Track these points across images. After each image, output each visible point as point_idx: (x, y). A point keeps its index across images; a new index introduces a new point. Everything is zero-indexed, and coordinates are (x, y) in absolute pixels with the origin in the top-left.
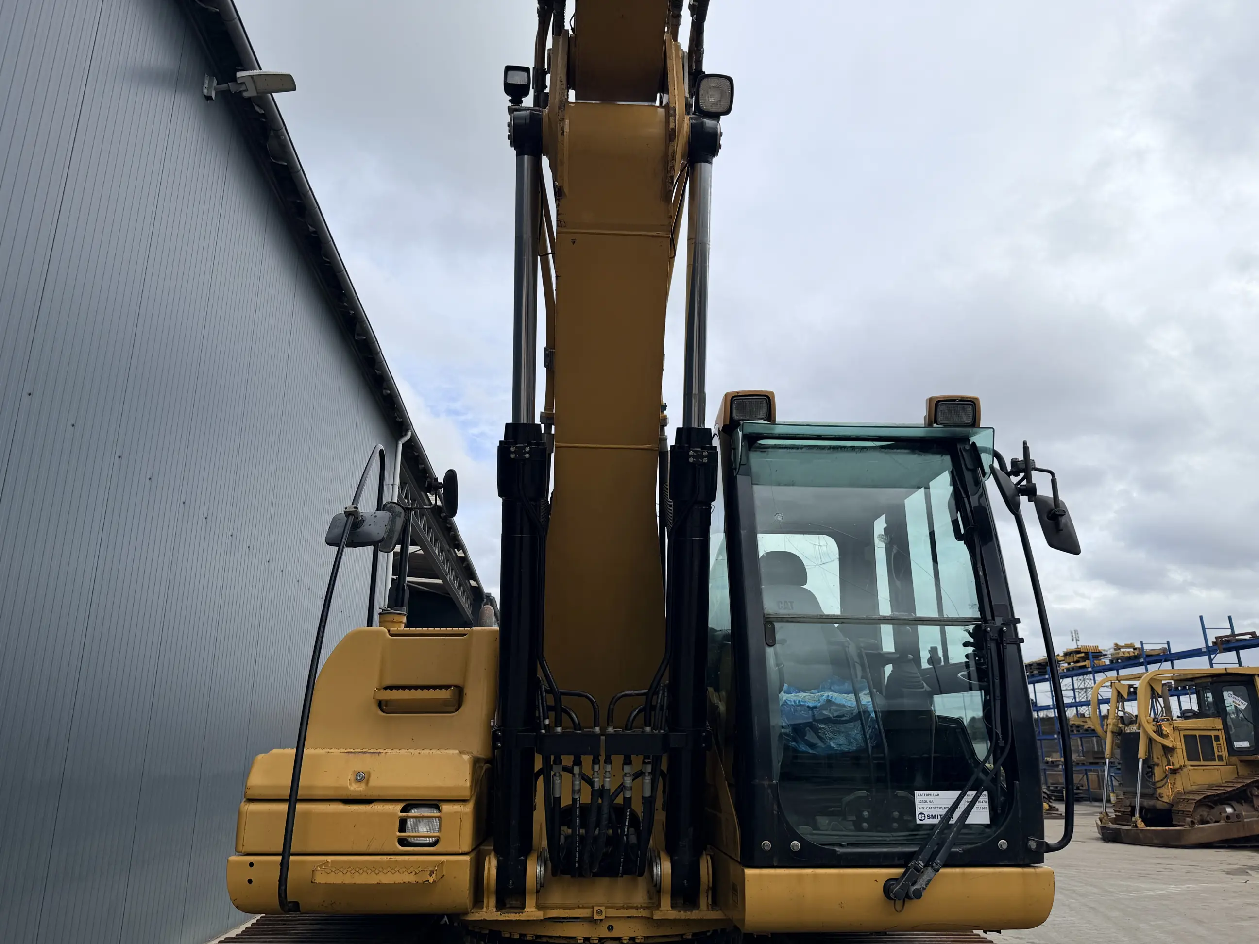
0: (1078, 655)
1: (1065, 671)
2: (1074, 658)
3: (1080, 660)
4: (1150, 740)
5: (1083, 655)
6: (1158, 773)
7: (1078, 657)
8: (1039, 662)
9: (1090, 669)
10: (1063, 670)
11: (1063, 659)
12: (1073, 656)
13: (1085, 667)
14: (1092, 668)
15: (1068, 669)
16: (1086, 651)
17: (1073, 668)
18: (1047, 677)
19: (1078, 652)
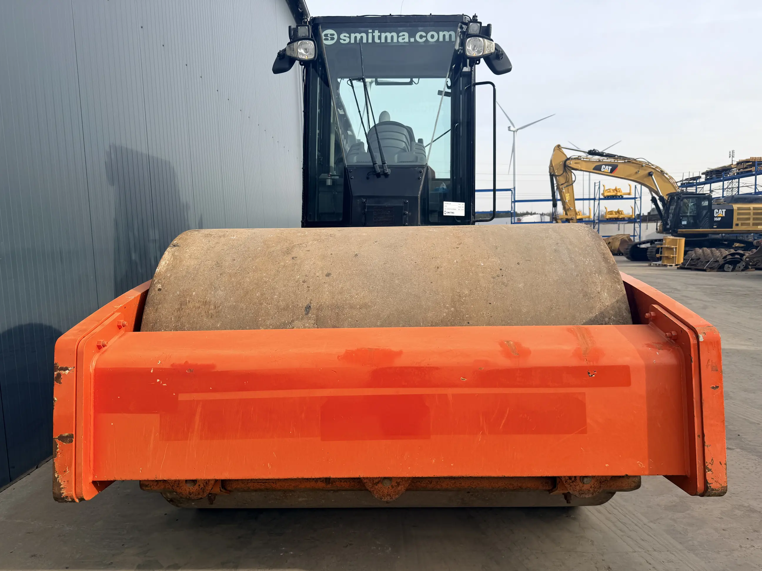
0: (747, 164)
1: (736, 174)
2: (743, 166)
3: (748, 167)
5: (751, 163)
7: (747, 165)
8: (718, 169)
9: (754, 173)
10: (735, 174)
11: (736, 166)
12: (744, 164)
13: (751, 171)
14: (756, 171)
15: (738, 173)
16: (753, 161)
17: (742, 173)
18: (722, 179)
19: (747, 161)
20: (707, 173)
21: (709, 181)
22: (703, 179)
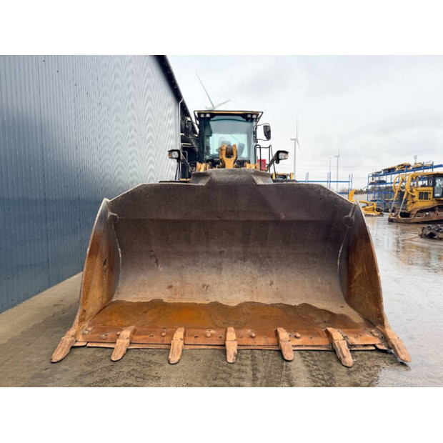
1: (397, 171)
3: (403, 168)
4: (408, 194)
6: (408, 203)
8: (390, 168)
9: (405, 171)
11: (397, 167)
12: (400, 166)
16: (405, 165)
17: (400, 171)
20: (385, 170)
21: (385, 174)
22: (382, 173)
